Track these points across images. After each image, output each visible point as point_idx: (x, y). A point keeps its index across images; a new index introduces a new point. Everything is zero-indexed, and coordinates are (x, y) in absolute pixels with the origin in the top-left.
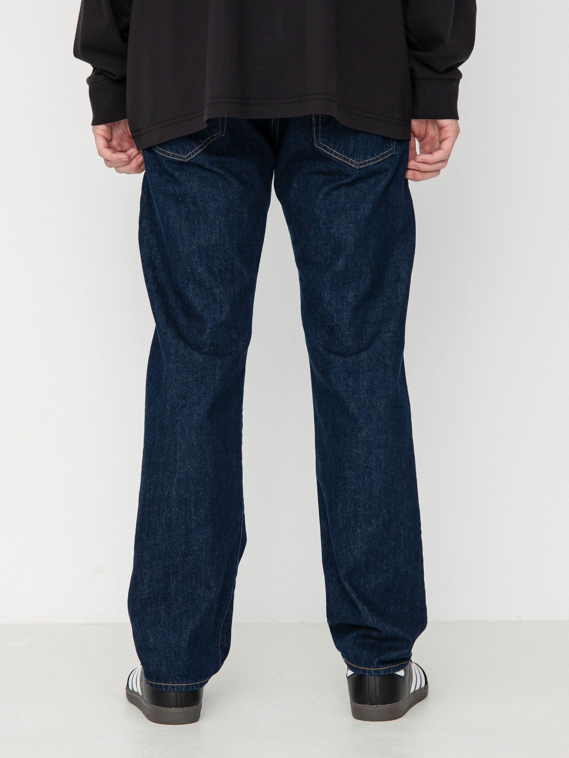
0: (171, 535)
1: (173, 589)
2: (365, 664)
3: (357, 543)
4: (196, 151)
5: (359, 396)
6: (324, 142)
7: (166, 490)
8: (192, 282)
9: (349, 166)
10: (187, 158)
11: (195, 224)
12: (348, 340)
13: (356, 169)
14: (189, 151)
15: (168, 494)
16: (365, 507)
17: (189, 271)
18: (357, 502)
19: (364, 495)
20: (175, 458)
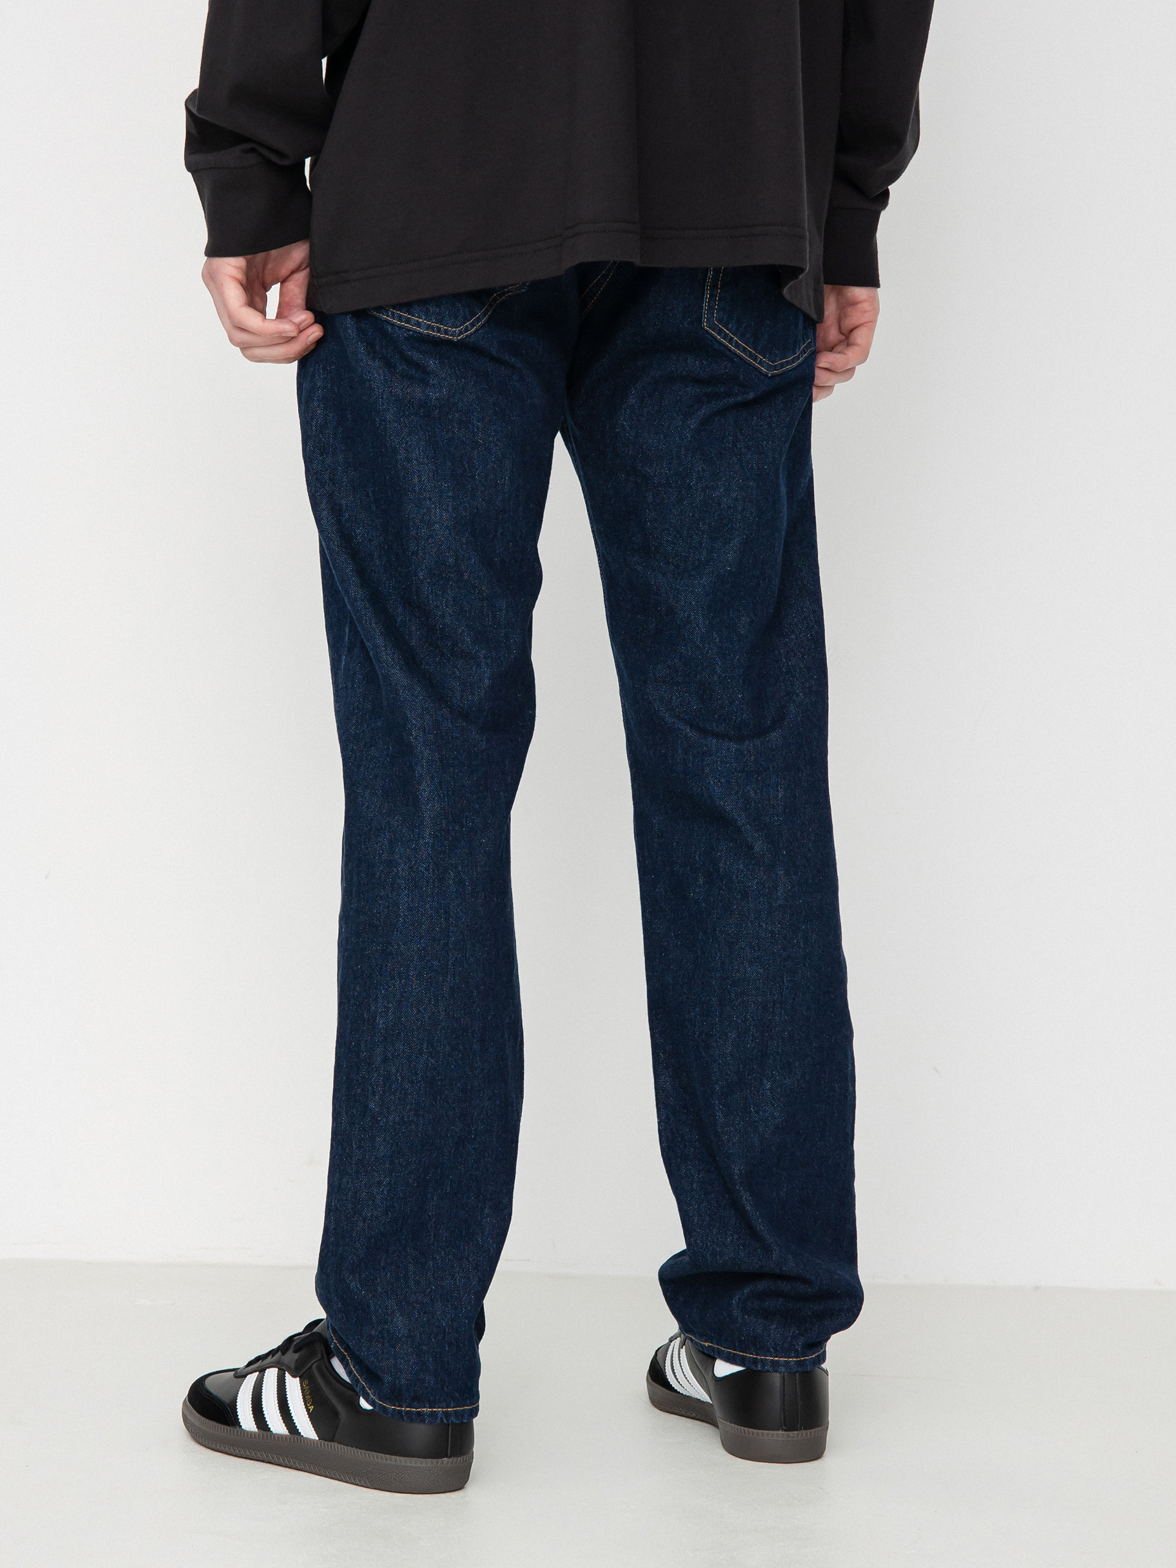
0: (436, 1102)
1: (432, 1214)
2: (776, 1350)
3: (765, 1109)
4: (478, 320)
5: (770, 820)
6: (720, 321)
7: (425, 1009)
8: (451, 585)
9: (756, 369)
10: (461, 333)
11: (463, 466)
12: (742, 709)
13: (766, 376)
14: (466, 320)
15: (429, 1018)
16: (782, 1038)
17: (451, 560)
18: (768, 1027)
19: (781, 1013)
20: (447, 944)
